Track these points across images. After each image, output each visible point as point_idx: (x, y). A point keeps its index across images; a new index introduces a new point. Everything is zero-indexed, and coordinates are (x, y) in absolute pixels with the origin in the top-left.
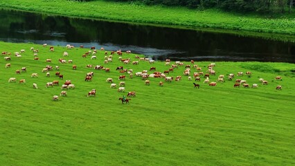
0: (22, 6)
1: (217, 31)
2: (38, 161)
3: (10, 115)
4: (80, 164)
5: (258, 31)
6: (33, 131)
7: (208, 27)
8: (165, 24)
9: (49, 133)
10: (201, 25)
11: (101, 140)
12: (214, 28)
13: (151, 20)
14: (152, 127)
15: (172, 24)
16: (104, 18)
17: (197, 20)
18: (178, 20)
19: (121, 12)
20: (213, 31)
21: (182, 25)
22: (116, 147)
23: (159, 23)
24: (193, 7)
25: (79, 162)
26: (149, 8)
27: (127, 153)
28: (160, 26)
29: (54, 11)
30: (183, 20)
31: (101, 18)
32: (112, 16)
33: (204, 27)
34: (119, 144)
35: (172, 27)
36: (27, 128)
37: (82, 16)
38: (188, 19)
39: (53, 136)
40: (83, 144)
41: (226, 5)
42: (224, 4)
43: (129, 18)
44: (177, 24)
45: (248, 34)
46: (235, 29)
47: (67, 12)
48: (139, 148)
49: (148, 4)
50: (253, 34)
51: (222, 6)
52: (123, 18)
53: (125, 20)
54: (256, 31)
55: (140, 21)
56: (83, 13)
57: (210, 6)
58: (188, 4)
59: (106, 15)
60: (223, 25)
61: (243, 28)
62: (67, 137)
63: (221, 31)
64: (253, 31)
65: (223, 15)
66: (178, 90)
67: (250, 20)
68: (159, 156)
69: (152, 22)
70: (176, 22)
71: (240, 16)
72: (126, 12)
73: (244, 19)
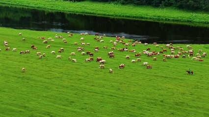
0: (32, 5)
1: (176, 23)
2: (111, 114)
3: (72, 81)
4: (142, 116)
5: (205, 23)
6: (96, 93)
7: (169, 20)
8: (138, 17)
9: (108, 94)
10: (164, 19)
11: (147, 99)
12: (173, 20)
13: (128, 15)
14: (177, 90)
15: (143, 18)
16: (93, 14)
17: (161, 15)
18: (147, 15)
19: (105, 9)
20: (172, 23)
21: (150, 18)
22: (161, 103)
23: (133, 17)
24: (157, 6)
25: (141, 114)
26: (124, 7)
27: (171, 108)
28: (134, 19)
29: (56, 8)
30: (150, 15)
31: (91, 13)
32: (99, 12)
33: (166, 20)
34: (162, 101)
35: (143, 20)
36: (90, 91)
37: (76, 12)
38: (154, 14)
39: (112, 96)
40: (137, 101)
41: (181, 5)
42: (179, 4)
43: (111, 14)
44: (146, 18)
45: (198, 25)
46: (188, 21)
47: (66, 9)
48: (177, 104)
49: (123, 4)
50: (201, 25)
51: (177, 5)
52: (107, 14)
53: (108, 15)
54: (204, 23)
55: (120, 16)
56: (77, 10)
57: (169, 5)
58: (152, 4)
59: (94, 12)
60: (180, 18)
61: (194, 21)
62: (122, 97)
63: (179, 23)
64: (202, 23)
65: (178, 11)
66: (177, 64)
67: (199, 15)
68: (194, 109)
69: (128, 17)
70: (146, 16)
71: (191, 12)
72: (108, 9)
73: (194, 14)
